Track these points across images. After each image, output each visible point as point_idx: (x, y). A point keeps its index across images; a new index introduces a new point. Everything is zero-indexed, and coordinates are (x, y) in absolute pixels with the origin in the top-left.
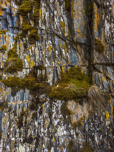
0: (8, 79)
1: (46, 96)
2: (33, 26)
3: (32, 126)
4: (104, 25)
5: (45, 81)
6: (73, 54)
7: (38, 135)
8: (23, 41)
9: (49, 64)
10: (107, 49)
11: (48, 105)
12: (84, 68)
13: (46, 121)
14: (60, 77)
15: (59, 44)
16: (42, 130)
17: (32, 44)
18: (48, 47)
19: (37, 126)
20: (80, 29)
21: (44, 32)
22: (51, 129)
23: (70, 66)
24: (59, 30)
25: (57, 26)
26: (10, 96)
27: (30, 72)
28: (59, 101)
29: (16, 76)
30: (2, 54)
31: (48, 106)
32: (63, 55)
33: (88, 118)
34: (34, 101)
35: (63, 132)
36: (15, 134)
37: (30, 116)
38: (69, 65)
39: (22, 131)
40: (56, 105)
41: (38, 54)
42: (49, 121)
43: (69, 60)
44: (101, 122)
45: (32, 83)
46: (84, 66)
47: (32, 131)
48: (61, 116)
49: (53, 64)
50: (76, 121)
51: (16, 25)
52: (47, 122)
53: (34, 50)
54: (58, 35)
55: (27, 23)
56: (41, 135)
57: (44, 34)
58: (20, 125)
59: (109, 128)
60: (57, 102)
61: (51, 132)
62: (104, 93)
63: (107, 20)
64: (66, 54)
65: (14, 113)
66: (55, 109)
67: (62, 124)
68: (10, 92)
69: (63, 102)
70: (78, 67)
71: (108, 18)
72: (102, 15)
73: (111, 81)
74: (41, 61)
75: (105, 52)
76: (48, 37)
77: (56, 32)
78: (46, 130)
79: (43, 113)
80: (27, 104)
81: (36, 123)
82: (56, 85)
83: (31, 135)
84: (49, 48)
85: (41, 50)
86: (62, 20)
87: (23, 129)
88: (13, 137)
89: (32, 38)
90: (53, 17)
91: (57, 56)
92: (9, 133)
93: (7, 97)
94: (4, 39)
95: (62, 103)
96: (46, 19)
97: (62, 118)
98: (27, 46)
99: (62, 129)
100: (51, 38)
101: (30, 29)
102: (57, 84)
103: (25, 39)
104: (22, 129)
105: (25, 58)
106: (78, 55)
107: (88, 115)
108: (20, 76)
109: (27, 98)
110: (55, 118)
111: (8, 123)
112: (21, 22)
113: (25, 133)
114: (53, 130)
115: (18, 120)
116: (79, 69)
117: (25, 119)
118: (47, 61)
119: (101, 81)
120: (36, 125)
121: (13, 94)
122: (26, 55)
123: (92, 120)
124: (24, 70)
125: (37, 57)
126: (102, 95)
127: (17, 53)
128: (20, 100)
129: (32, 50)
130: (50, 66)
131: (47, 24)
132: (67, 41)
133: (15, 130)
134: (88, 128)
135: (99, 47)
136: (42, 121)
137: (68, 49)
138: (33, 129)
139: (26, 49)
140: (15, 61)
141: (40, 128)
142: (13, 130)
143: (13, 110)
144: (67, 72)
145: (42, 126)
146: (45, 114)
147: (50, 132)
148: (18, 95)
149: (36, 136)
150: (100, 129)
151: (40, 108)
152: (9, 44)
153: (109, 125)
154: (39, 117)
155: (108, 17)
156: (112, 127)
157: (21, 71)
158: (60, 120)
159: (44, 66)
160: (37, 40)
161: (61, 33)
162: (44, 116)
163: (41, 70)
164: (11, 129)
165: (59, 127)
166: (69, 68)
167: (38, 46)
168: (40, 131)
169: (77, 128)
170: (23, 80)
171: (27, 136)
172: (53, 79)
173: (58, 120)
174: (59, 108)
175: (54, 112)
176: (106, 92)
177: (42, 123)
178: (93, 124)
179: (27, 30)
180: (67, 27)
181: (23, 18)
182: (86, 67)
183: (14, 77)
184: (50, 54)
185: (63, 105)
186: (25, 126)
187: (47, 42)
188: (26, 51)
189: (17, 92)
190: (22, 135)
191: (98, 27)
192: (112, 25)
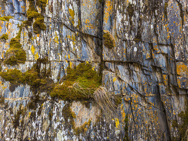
0: (7, 71)
1: (48, 95)
2: (39, 12)
3: (29, 127)
4: (116, 16)
5: (48, 76)
6: (84, 47)
7: (35, 137)
8: (27, 29)
9: (54, 58)
10: (118, 44)
11: (48, 104)
12: (96, 64)
13: (45, 122)
14: (66, 74)
15: (67, 35)
16: (39, 132)
17: (37, 33)
18: (54, 38)
19: (35, 128)
20: (89, 19)
21: (50, 20)
22: (50, 132)
23: (80, 61)
24: (67, 19)
25: (64, 14)
26: (8, 91)
27: (34, 65)
28: (62, 102)
29: (16, 69)
30: (2, 43)
31: (48, 106)
32: (71, 48)
33: (95, 124)
34: (33, 99)
35: (64, 137)
36: (10, 133)
37: (28, 116)
38: (78, 61)
39: (18, 132)
40: (57, 106)
41: (43, 46)
42: (49, 122)
43: (78, 54)
44: (109, 130)
45: (32, 78)
46: (96, 62)
47: (29, 133)
48: (62, 118)
49: (59, 58)
50: (80, 126)
51: (22, 11)
52: (46, 124)
53: (39, 40)
54: (66, 25)
55: (33, 9)
56: (38, 138)
57: (50, 23)
58: (16, 124)
59: (118, 138)
60: (59, 102)
61: (51, 135)
62: (114, 96)
63: (120, 10)
64: (74, 46)
65: (11, 110)
66: (55, 110)
67: (63, 128)
68: (9, 86)
69: (66, 103)
70: (89, 63)
71: (121, 8)
72: (115, 3)
73: (124, 82)
74: (46, 53)
75: (115, 48)
76: (54, 26)
77: (63, 21)
78: (43, 133)
79: (42, 113)
80: (26, 101)
81: (34, 124)
82: (60, 83)
83: (27, 137)
84: (56, 39)
85: (47, 41)
86: (71, 7)
87: (19, 129)
88: (7, 137)
89: (37, 27)
90: (61, 4)
91: (63, 49)
92: (3, 132)
93: (5, 92)
94: (6, 26)
95: (64, 103)
96: (53, 6)
97: (63, 121)
98: (32, 35)
99: (62, 134)
100: (59, 28)
101: (35, 17)
102: (62, 81)
103: (30, 27)
104: (17, 129)
105: (29, 49)
106: (90, 49)
107: (95, 120)
108: (21, 69)
109: (27, 95)
110: (55, 120)
111: (4, 121)
112: (28, 8)
113: (20, 134)
114: (53, 134)
115: (14, 119)
116: (90, 66)
117: (22, 118)
118: (52, 54)
119: (111, 82)
120: (33, 126)
121: (12, 89)
122: (31, 46)
123: (99, 126)
124: (27, 63)
125: (42, 49)
126: (111, 99)
127: (21, 43)
128: (19, 96)
129: (37, 41)
130: (56, 60)
131: (55, 12)
132: (76, 33)
133: (10, 130)
134: (94, 136)
135: (107, 41)
136: (40, 122)
137: (77, 42)
138: (30, 130)
139: (31, 39)
140: (16, 52)
141: (38, 130)
142: (8, 130)
143: (10, 107)
144: (75, 68)
145: (40, 128)
146: (44, 115)
147: (49, 136)
148: (18, 90)
149: (33, 138)
150: (108, 138)
151: (39, 107)
152: (13, 32)
153: (119, 135)
154: (38, 117)
155: (121, 6)
156: (122, 137)
157: (23, 63)
158: (61, 123)
159: (49, 60)
160: (43, 30)
161: (68, 23)
162: (43, 117)
163: (45, 64)
164: (6, 128)
165: (59, 131)
166: (78, 64)
167: (43, 37)
168: (37, 134)
169: (80, 135)
170: (24, 75)
171: (22, 137)
172: (59, 76)
173: (59, 123)
174: (61, 110)
175: (55, 114)
176: (118, 95)
177: (40, 124)
178: (100, 132)
179: (32, 18)
180: (77, 15)
181: (30, 3)
182: (98, 64)
183: (14, 70)
184: (56, 46)
185: (65, 106)
186: (22, 126)
187: (53, 32)
188: (31, 42)
189: (17, 87)
190: (17, 136)
191: (110, 17)
192: (124, 17)
